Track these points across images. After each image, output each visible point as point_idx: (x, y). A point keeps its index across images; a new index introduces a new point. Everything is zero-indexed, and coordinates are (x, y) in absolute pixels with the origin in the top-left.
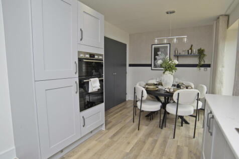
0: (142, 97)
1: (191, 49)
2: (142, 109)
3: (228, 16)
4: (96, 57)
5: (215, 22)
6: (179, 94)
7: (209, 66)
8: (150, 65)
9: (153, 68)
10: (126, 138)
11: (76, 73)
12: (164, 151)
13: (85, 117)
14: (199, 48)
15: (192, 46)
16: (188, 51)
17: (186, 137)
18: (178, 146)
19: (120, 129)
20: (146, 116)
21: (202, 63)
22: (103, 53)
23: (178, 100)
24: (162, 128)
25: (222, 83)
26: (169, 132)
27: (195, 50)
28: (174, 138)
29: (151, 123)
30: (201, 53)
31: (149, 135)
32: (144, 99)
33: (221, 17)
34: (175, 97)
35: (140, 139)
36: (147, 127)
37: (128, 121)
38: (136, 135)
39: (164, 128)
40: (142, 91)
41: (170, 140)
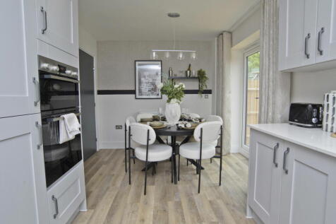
0: (148, 139)
1: (189, 69)
2: (149, 160)
3: (230, 33)
4: (68, 72)
5: (216, 38)
6: (202, 129)
7: (209, 92)
8: (133, 92)
9: (138, 97)
10: (133, 212)
11: (36, 104)
12: (198, 215)
13: (56, 197)
14: (199, 69)
15: (190, 65)
16: (186, 72)
17: (211, 187)
18: (210, 202)
19: (114, 201)
20: (144, 170)
21: (204, 88)
22: (78, 67)
23: (201, 138)
24: (176, 183)
25: (229, 112)
26: (188, 186)
27: (194, 73)
28: (199, 192)
29: (156, 179)
30: (201, 76)
31: (164, 197)
32: (151, 142)
33: (225, 34)
34: (196, 135)
35: (155, 207)
36: (154, 187)
37: (118, 184)
38: (146, 203)
39: (178, 182)
40: (148, 131)
41: (196, 197)
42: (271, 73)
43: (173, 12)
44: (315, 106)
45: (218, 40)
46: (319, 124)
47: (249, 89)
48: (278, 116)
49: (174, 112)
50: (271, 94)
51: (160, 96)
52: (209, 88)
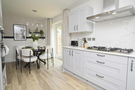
0: (30, 54)
1: (37, 29)
3: (52, 19)
6: (48, 49)
7: (44, 38)
8: (13, 37)
9: (15, 39)
10: (28, 79)
14: (41, 30)
16: (36, 31)
18: (52, 71)
26: (43, 68)
27: (39, 31)
30: (41, 32)
34: (46, 51)
35: (36, 76)
40: (30, 51)
41: (48, 71)
42: (66, 33)
43: (34, 10)
44: (76, 41)
45: (48, 21)
46: (77, 45)
47: (57, 37)
48: (68, 44)
49: (36, 44)
50: (66, 38)
51: (25, 39)
52: (44, 37)
